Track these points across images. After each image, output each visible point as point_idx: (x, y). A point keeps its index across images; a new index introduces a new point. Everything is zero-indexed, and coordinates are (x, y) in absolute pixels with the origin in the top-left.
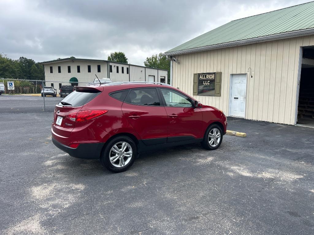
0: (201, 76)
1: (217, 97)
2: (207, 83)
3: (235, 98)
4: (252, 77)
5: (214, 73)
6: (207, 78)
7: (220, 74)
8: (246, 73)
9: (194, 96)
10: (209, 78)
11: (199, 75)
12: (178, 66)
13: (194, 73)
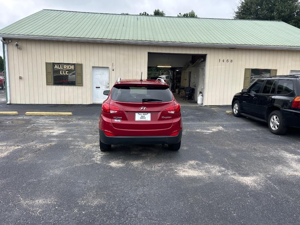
0: (56, 66)
1: (78, 87)
2: (65, 73)
3: (97, 87)
4: (113, 70)
5: (74, 64)
6: (65, 69)
7: (81, 65)
8: (108, 66)
9: (48, 86)
10: (67, 68)
11: (54, 64)
12: (19, 51)
13: (46, 62)
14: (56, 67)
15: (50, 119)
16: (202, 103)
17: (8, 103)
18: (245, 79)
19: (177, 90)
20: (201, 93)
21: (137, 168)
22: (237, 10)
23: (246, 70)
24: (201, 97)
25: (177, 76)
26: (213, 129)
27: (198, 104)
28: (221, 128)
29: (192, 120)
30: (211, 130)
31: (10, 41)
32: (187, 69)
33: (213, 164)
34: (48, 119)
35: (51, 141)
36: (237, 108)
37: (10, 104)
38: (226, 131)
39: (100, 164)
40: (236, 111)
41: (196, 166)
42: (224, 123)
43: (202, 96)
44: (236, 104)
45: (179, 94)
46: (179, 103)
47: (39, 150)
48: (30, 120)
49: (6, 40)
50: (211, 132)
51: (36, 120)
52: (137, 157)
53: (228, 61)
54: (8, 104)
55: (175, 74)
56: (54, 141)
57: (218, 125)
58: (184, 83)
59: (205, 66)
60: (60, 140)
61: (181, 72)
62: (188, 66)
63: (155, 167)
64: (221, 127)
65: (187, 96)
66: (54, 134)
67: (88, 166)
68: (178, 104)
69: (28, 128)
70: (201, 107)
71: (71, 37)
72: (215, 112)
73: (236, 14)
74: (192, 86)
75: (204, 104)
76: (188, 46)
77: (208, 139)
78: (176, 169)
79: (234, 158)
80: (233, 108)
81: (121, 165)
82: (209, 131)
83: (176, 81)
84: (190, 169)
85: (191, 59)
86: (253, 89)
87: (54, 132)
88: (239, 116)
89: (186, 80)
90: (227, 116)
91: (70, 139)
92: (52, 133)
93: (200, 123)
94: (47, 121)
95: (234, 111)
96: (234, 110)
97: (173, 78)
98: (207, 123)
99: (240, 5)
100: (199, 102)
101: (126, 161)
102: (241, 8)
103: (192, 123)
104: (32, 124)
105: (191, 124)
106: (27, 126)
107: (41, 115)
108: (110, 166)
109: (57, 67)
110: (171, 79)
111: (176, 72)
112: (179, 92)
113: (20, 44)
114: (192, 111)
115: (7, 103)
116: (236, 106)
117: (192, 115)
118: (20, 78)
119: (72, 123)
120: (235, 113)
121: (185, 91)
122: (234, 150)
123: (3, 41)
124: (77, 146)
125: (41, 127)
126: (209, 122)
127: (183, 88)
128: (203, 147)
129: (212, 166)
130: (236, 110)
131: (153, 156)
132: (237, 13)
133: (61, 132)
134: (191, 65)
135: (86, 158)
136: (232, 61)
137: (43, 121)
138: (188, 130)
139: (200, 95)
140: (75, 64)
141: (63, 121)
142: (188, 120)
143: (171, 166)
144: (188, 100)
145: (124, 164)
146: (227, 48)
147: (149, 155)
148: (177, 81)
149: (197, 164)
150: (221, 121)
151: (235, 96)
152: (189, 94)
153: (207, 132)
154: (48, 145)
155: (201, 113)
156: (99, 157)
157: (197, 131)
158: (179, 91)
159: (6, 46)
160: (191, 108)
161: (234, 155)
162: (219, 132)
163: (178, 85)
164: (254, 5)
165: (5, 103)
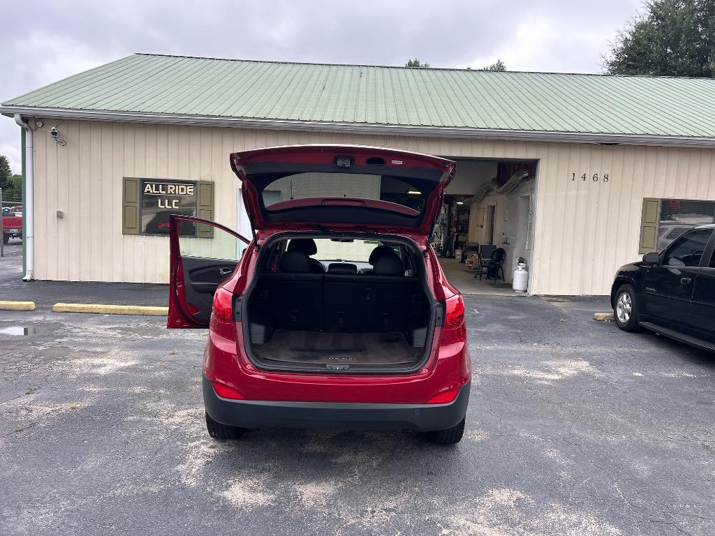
0: (148, 185)
1: (202, 240)
2: (170, 203)
5: (194, 183)
6: (171, 193)
7: (211, 185)
8: (279, 190)
9: (126, 236)
10: (177, 192)
11: (144, 182)
12: (61, 149)
13: (126, 176)
14: (148, 188)
15: (114, 323)
16: (525, 289)
17: (27, 277)
18: (643, 228)
19: (458, 252)
20: (521, 261)
21: (312, 512)
22: (613, 58)
23: (647, 202)
24: (524, 272)
25: (458, 217)
26: (562, 370)
27: (514, 291)
28: (584, 365)
29: (499, 337)
30: (557, 373)
31: (39, 124)
32: (486, 198)
33: (576, 506)
34: (104, 323)
35: (82, 395)
36: (628, 306)
37: (32, 280)
38: (603, 375)
39: (193, 491)
40: (624, 314)
41: (516, 515)
42: (592, 350)
43: (527, 269)
44: (625, 296)
45: (463, 261)
46: (459, 294)
47: (33, 424)
48: (58, 325)
49: (31, 122)
50: (556, 377)
51: (75, 328)
52: (319, 467)
53: (596, 179)
54: (25, 281)
55: (454, 213)
56: (89, 394)
57: (576, 356)
58: (478, 235)
59: (533, 190)
60: (107, 393)
61: (469, 207)
62: (489, 191)
63: (373, 512)
64: (586, 363)
65: (485, 269)
66: (102, 371)
67: (155, 496)
68: (457, 296)
69: (41, 348)
70: (522, 300)
71: (188, 115)
72: (564, 316)
73: (611, 68)
74: (497, 243)
75: (532, 292)
76: (488, 138)
77: (549, 402)
78: (447, 526)
79: (642, 483)
80: (614, 305)
81: (261, 499)
82: (550, 376)
83: (455, 230)
84: (495, 525)
85: (495, 175)
86: (675, 253)
87: (105, 365)
88: (633, 328)
89: (482, 226)
90: (597, 327)
91: (138, 390)
92: (100, 366)
93: (523, 347)
94: (101, 330)
95: (619, 316)
96: (619, 312)
97: (450, 222)
98: (542, 349)
99: (620, 45)
100: (518, 284)
101: (282, 479)
102: (624, 53)
103: (500, 348)
104: (57, 337)
105: (497, 351)
106: (41, 345)
107: (92, 313)
108: (224, 499)
109: (150, 190)
110: (443, 224)
111: (455, 208)
112: (464, 258)
113: (62, 130)
114: (500, 309)
115: (24, 278)
116: (625, 300)
117: (498, 321)
118: (60, 215)
119: (165, 337)
120: (622, 320)
121: (479, 255)
122: (641, 450)
123: (22, 123)
124: (150, 414)
125: (77, 349)
126: (547, 346)
127: (475, 249)
128: (536, 434)
129: (574, 518)
130: (625, 311)
131: (375, 464)
132: (612, 65)
133: (123, 364)
134: (495, 188)
135: (158, 463)
136: (606, 178)
137: (92, 329)
138: (489, 370)
139: (520, 268)
140: (197, 181)
141: (145, 331)
142: (486, 337)
143: (431, 509)
144: (488, 277)
145: (273, 493)
146: (594, 142)
147: (359, 458)
148: (460, 228)
149: (519, 503)
150: (584, 345)
151: (621, 273)
152: (490, 263)
153: (546, 380)
154: (66, 407)
155: (522, 316)
156: (199, 461)
157: (516, 372)
158: (463, 254)
159: (28, 135)
160: (495, 303)
161: (642, 468)
162: (583, 377)
163: (461, 239)
164: (657, 43)
165: (19, 279)
